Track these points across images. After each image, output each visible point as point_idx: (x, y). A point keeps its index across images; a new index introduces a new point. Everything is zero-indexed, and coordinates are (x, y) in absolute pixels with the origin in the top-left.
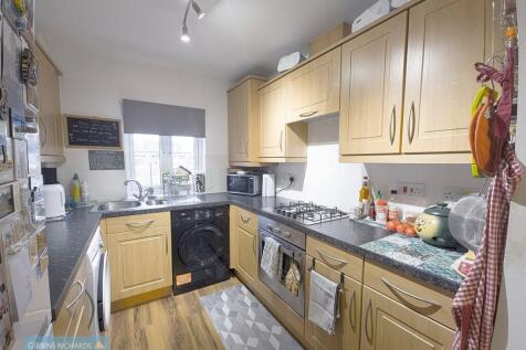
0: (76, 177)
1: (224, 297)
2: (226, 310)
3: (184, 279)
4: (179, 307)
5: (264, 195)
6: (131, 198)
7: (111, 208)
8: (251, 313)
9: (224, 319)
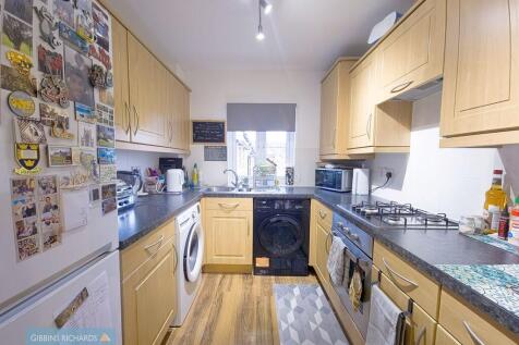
0: (195, 166)
1: (296, 291)
2: (294, 304)
3: (263, 262)
4: (254, 286)
5: (354, 192)
6: (230, 185)
7: (215, 190)
8: (318, 317)
9: (289, 311)
